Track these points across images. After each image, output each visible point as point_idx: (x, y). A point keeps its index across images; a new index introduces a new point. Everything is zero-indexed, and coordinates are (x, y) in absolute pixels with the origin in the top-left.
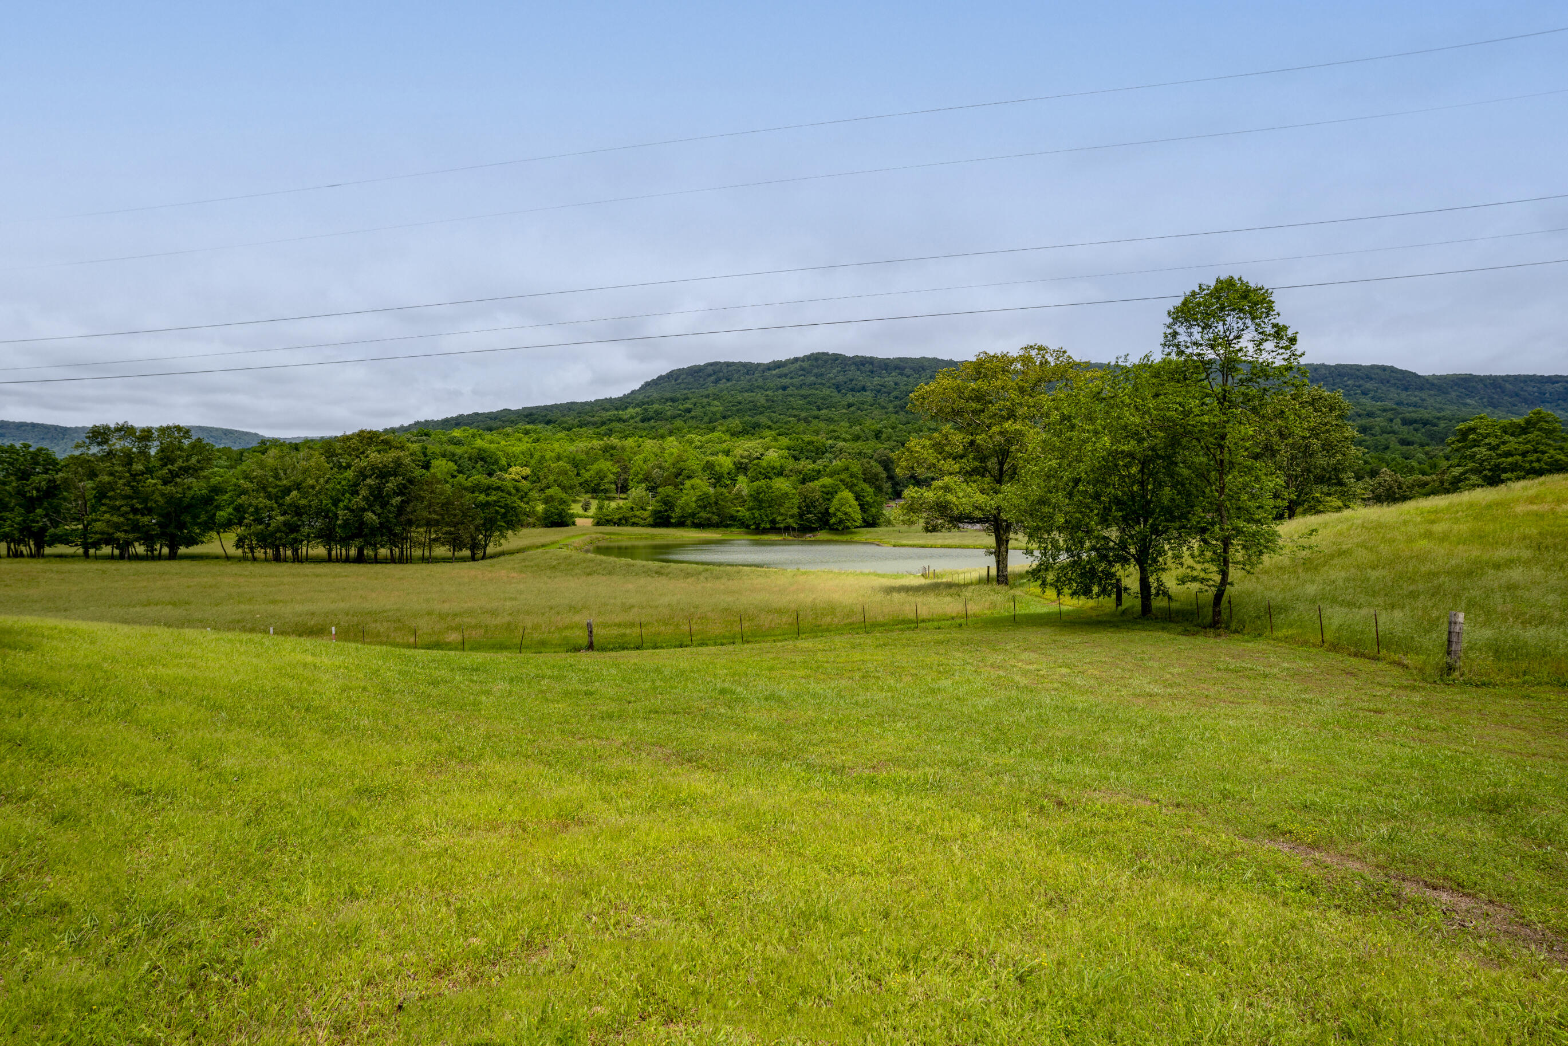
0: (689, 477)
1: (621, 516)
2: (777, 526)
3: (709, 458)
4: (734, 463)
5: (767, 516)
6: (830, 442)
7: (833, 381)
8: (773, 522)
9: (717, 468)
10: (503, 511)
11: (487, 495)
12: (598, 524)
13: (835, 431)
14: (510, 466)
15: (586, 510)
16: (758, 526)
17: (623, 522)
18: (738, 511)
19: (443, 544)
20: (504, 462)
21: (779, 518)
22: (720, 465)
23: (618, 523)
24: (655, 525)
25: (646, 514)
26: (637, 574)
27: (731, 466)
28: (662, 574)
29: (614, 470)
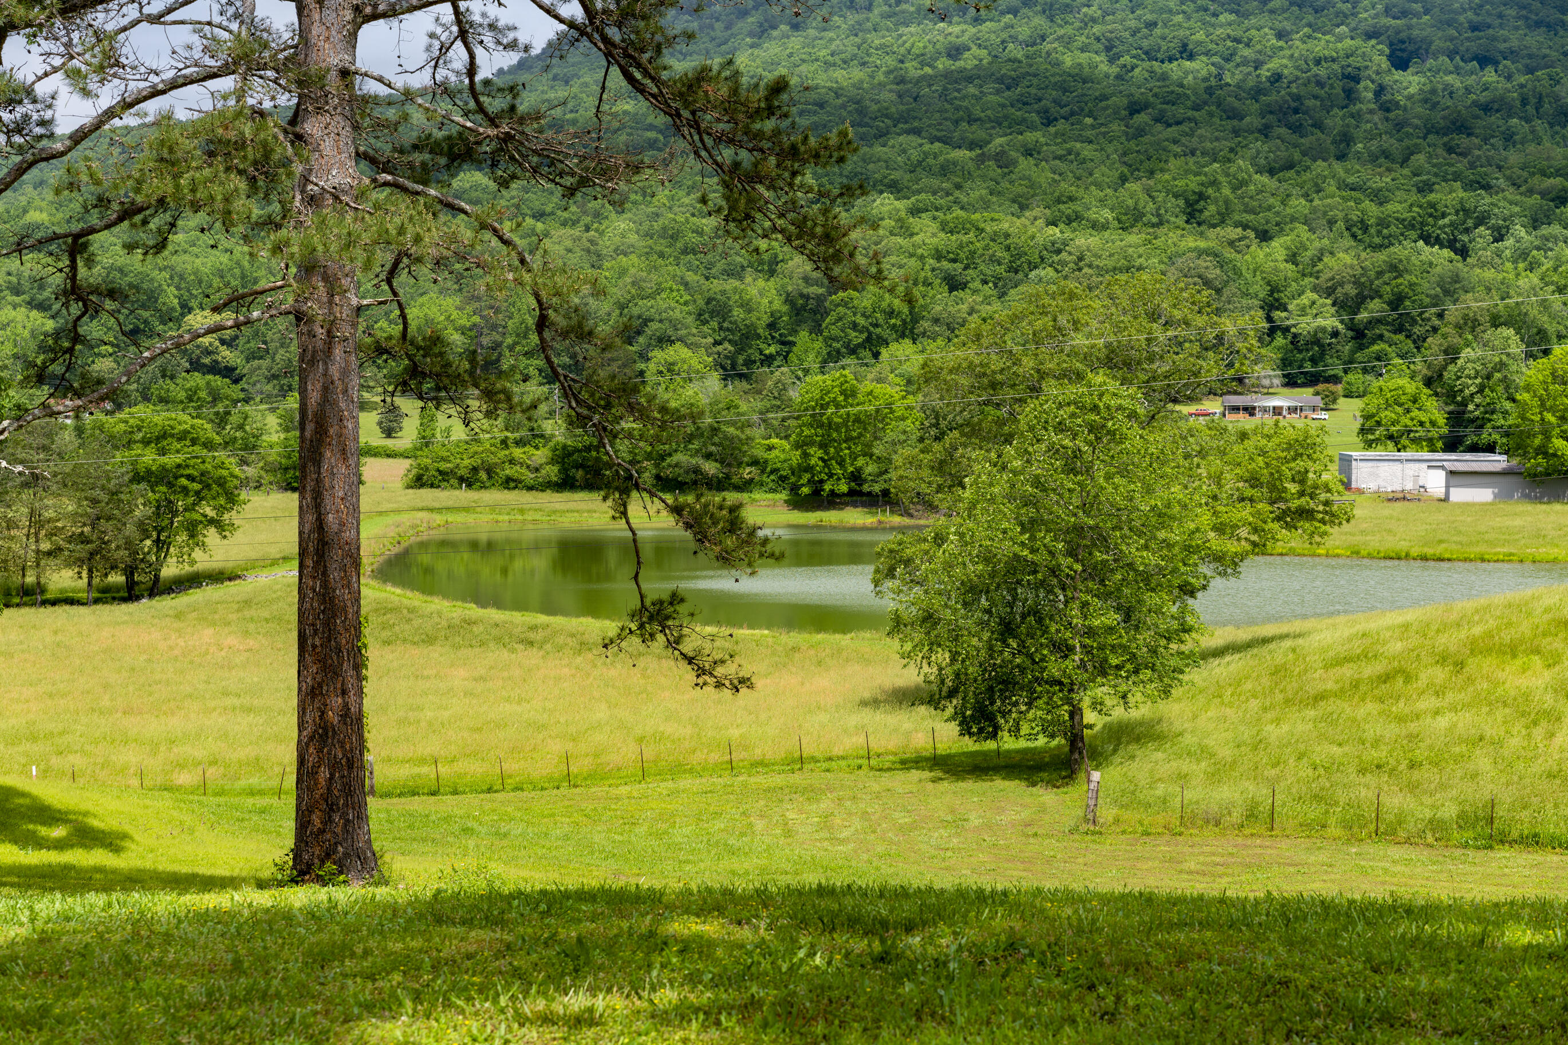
0: (664, 341)
1: (477, 462)
2: (866, 488)
3: (716, 286)
4: (789, 300)
5: (841, 463)
6: (1054, 232)
7: (1097, 29)
8: (856, 477)
9: (738, 313)
10: (196, 486)
11: (163, 452)
12: (419, 481)
13: (1071, 199)
14: (187, 308)
15: (389, 433)
16: (817, 487)
17: (483, 475)
18: (770, 448)
19: (68, 565)
20: (171, 298)
21: (871, 469)
22: (747, 306)
23: (468, 481)
24: (565, 484)
25: (540, 455)
26: (482, 644)
27: (778, 305)
28: (531, 643)
29: (464, 322)
